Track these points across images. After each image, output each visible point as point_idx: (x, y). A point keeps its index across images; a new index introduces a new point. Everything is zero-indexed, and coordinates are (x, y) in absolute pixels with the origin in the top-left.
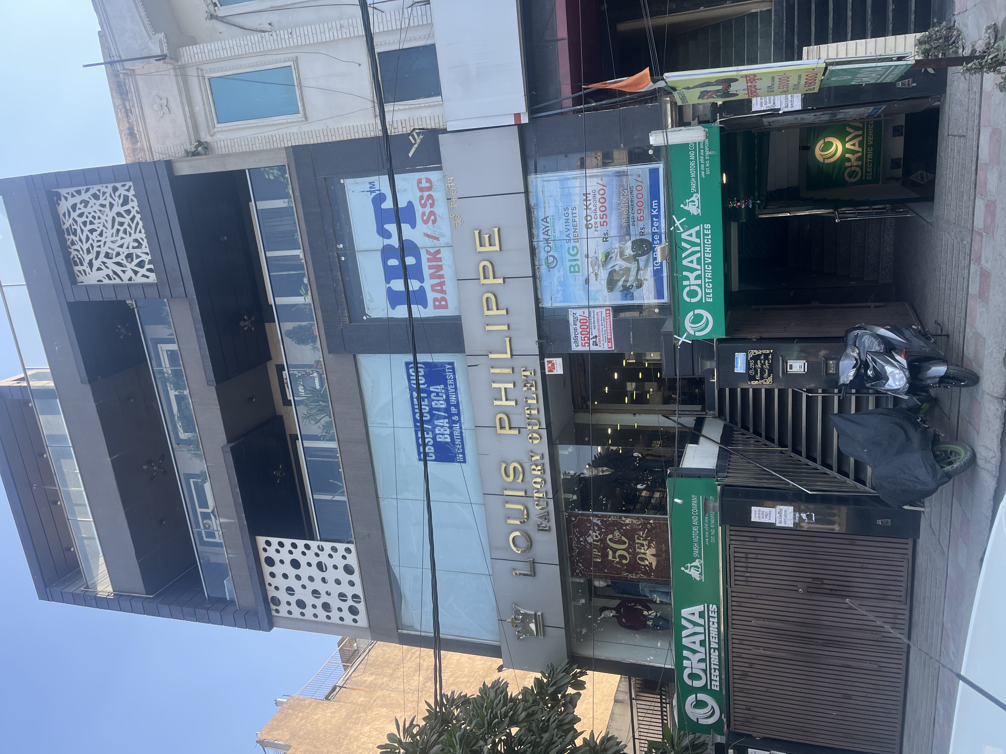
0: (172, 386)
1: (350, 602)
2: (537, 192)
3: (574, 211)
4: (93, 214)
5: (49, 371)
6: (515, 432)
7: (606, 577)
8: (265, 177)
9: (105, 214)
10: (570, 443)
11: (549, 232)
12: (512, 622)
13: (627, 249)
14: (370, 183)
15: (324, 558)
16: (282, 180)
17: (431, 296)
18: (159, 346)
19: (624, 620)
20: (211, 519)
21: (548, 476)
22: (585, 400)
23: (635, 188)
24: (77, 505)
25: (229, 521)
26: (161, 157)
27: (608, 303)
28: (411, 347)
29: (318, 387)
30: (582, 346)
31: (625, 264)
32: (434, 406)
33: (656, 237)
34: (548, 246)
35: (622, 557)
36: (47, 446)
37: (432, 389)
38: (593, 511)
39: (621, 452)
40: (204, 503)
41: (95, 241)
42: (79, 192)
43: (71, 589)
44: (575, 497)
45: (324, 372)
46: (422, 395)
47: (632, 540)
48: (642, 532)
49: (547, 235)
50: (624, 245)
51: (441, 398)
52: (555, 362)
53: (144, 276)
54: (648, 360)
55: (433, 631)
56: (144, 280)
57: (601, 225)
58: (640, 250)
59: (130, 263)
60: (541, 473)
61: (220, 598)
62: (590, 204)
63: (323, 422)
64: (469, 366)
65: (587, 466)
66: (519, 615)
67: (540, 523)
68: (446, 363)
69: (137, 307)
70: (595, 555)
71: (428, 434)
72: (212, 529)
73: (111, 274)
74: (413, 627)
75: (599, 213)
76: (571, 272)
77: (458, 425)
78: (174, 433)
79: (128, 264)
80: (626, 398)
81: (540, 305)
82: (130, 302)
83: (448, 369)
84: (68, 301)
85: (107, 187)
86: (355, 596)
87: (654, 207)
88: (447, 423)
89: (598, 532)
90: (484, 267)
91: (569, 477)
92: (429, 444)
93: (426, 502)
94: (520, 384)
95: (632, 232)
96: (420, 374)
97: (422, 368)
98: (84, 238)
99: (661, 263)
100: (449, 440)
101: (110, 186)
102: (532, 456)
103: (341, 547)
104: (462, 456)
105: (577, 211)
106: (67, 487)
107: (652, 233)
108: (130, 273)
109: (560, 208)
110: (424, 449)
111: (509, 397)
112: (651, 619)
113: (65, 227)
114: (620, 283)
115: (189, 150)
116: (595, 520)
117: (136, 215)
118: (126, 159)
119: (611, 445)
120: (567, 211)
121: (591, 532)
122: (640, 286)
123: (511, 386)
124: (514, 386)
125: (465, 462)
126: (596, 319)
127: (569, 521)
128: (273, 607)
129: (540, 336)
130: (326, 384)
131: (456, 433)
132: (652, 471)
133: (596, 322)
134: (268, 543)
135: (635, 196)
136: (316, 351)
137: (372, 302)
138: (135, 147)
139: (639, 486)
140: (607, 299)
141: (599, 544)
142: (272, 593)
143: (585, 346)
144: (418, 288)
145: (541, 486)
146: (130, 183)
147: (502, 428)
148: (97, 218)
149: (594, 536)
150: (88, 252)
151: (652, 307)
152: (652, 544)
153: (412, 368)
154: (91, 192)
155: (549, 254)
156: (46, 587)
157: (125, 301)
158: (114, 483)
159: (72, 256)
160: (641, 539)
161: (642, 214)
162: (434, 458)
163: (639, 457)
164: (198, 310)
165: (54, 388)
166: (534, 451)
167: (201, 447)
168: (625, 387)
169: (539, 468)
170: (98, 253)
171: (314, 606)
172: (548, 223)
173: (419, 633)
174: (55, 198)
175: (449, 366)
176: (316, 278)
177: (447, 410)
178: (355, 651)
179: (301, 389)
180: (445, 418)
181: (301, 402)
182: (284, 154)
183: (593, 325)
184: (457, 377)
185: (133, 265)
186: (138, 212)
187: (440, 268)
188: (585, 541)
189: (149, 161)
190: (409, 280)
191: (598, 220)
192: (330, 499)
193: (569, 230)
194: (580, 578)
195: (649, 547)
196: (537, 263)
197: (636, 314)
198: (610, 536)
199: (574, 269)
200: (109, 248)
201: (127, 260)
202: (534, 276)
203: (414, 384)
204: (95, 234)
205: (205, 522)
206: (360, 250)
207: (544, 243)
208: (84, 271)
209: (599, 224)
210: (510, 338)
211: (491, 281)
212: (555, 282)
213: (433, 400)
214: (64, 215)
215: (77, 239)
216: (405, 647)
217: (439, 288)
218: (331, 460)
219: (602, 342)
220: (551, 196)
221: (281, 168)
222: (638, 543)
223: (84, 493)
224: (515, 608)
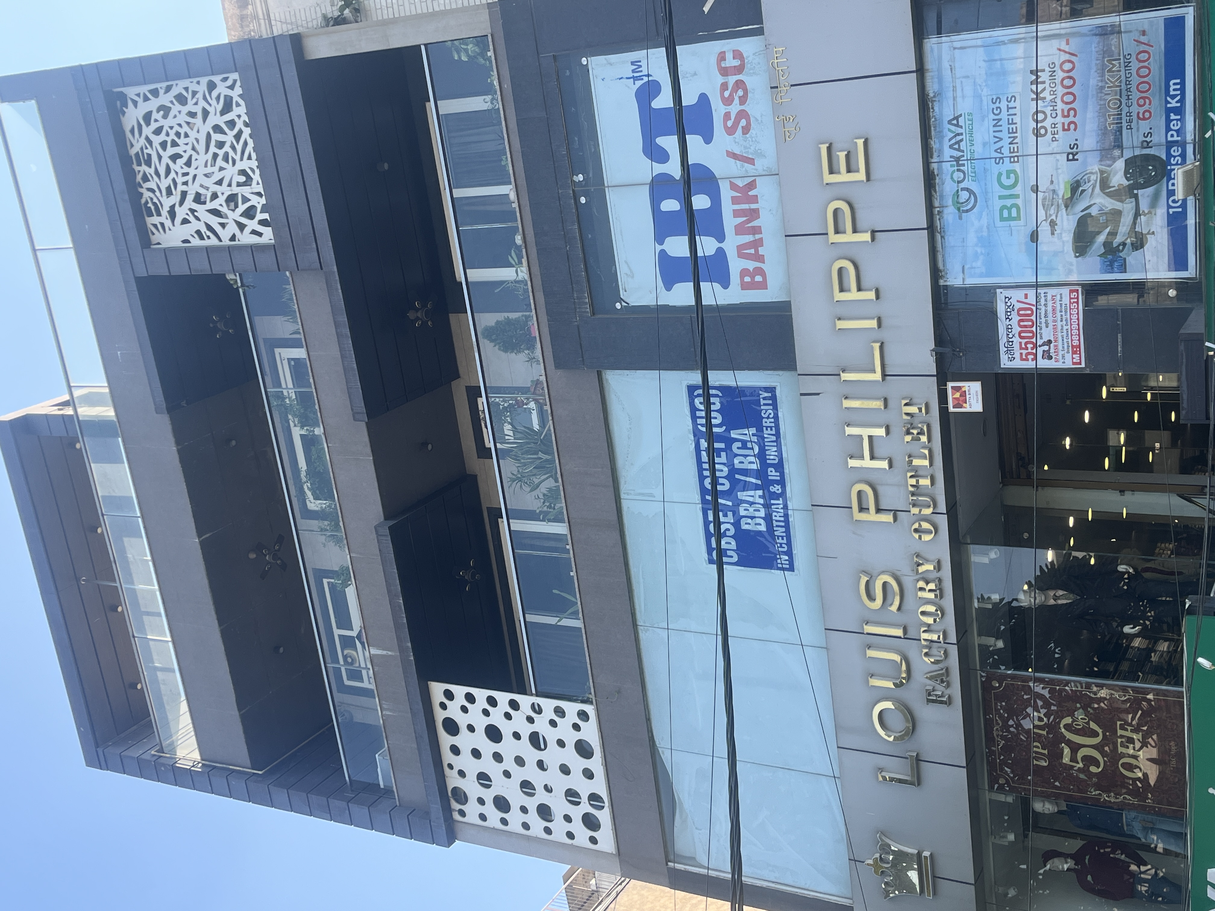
0: (296, 420)
1: (585, 807)
2: (939, 70)
3: (1011, 104)
4: (177, 128)
5: (107, 390)
6: (888, 518)
7: (1057, 796)
8: (453, 57)
9: (195, 129)
10: (992, 542)
11: (963, 144)
12: (876, 864)
13: (1115, 174)
14: (633, 63)
15: (541, 725)
16: (482, 61)
17: (736, 265)
18: (277, 351)
19: (1089, 878)
20: (356, 649)
21: (949, 603)
22: (1024, 462)
23: (1134, 56)
24: (148, 614)
25: (384, 652)
26: (285, 29)
27: (1074, 278)
28: (698, 358)
29: (536, 427)
30: (1022, 359)
31: (1110, 204)
32: (737, 466)
33: (1175, 151)
34: (958, 170)
35: (1089, 760)
36: (103, 515)
37: (734, 434)
38: (1035, 671)
39: (1092, 562)
40: (345, 622)
41: (180, 175)
42: (155, 93)
43: (135, 752)
44: (1000, 644)
45: (548, 400)
46: (717, 445)
47: (1109, 728)
48: (1130, 716)
49: (959, 150)
50: (1110, 166)
51: (750, 452)
52: (966, 389)
53: (254, 232)
54: (1152, 389)
55: (729, 870)
56: (255, 240)
57: (1064, 130)
58: (1141, 175)
59: (233, 211)
60: (936, 596)
61: (370, 784)
62: (1044, 89)
63: (543, 489)
64: (802, 394)
65: (1026, 587)
66: (888, 853)
67: (931, 688)
68: (760, 388)
69: (242, 285)
70: (1036, 753)
71: (725, 515)
72: (357, 665)
73: (204, 229)
74: (693, 859)
75: (1060, 106)
76: (1002, 219)
77: (781, 501)
78: (298, 500)
79: (230, 213)
80: (1107, 460)
81: (942, 282)
82: (233, 277)
83: (764, 399)
84: (138, 275)
85: (198, 83)
86: (594, 797)
87: (1172, 93)
88: (760, 497)
89: (1043, 711)
90: (836, 212)
91: (990, 606)
92: (728, 533)
93: (720, 638)
94: (898, 430)
95: (1126, 142)
96: (713, 407)
97: (716, 396)
98: (162, 171)
99: (1185, 201)
100: (763, 528)
101: (204, 81)
102: (919, 565)
103: (571, 708)
104: (787, 558)
105: (1017, 104)
106: (132, 583)
107: (1168, 142)
108: (232, 228)
109: (984, 99)
110: (719, 543)
111: (877, 454)
112: (1146, 881)
113: (133, 152)
114: (1101, 238)
115: (330, 16)
116: (1038, 689)
117: (244, 128)
118: (229, 34)
119: (1074, 548)
120: (997, 105)
121: (1029, 710)
122: (1139, 243)
123: (881, 432)
124: (888, 432)
125: (791, 568)
126: (1050, 309)
127: (987, 687)
128: (455, 806)
129: (939, 340)
130: (551, 422)
131: (777, 516)
132: (1153, 602)
133: (1050, 315)
134: (449, 695)
135: (1134, 72)
136: (534, 365)
137: (633, 277)
138: (245, 12)
139: (1127, 629)
140: (1074, 268)
141: (1045, 733)
142: (453, 781)
143: (1027, 360)
144: (712, 252)
145: (935, 621)
146: (235, 76)
147: (862, 509)
148: (182, 135)
149: (1036, 719)
150: (169, 193)
151: (1164, 287)
152: (1150, 740)
153: (699, 395)
154: (175, 91)
155: (962, 185)
156: (97, 746)
157: (224, 275)
158: (205, 582)
159: (143, 201)
160: (1129, 728)
161: (1147, 107)
162: (735, 559)
163: (1128, 573)
164: (340, 291)
165: (115, 419)
166: (923, 554)
167: (341, 524)
168: (1104, 438)
169: (932, 586)
170: (184, 194)
171: (524, 810)
172: (961, 127)
173: (704, 871)
174: (118, 103)
175: (766, 395)
176: (536, 235)
177: (761, 474)
178: (593, 893)
179: (507, 429)
180: (757, 487)
181: (507, 452)
182: (485, 16)
183: (1043, 320)
184: (780, 414)
185: (236, 215)
186: (246, 125)
187: (754, 214)
188: (1019, 725)
189: (265, 36)
190: (697, 238)
191: (1060, 119)
192: (554, 623)
193: (1001, 139)
194: (1006, 793)
195: (1144, 744)
196: (936, 203)
197: (1130, 299)
198: (1068, 720)
199: (1010, 213)
200: (202, 186)
201: (228, 206)
202: (931, 228)
203: (702, 425)
204: (180, 161)
205: (346, 652)
206: (613, 184)
207: (952, 166)
208: (162, 225)
209: (1059, 126)
210: (882, 343)
211: (849, 237)
212: (972, 238)
213: (736, 455)
214: (132, 131)
215: (152, 171)
216: (680, 894)
217: (752, 251)
218: (555, 555)
219: (1061, 353)
220: (968, 77)
221: (481, 40)
222: (1122, 736)
223: (158, 593)
224: (882, 840)
